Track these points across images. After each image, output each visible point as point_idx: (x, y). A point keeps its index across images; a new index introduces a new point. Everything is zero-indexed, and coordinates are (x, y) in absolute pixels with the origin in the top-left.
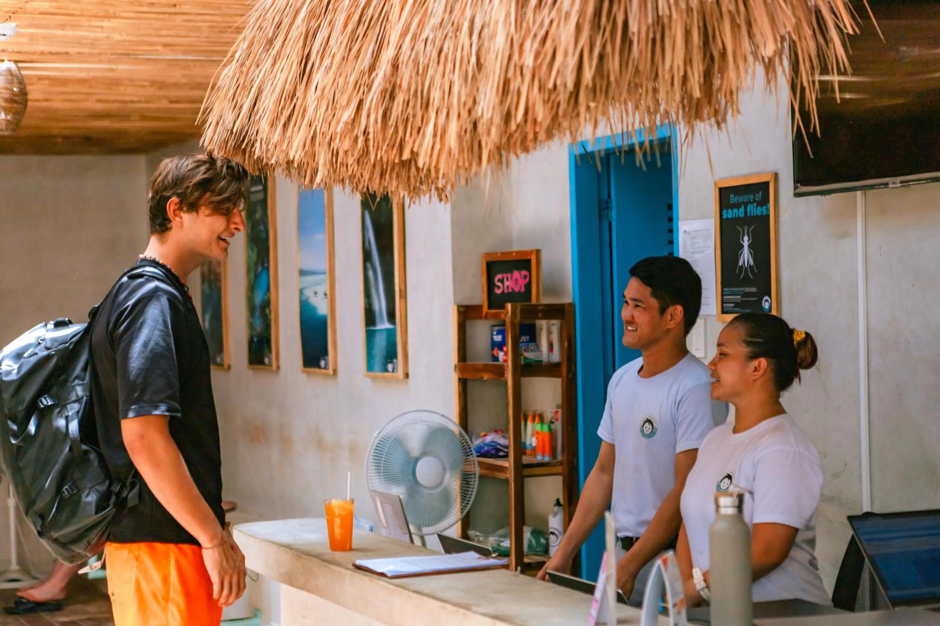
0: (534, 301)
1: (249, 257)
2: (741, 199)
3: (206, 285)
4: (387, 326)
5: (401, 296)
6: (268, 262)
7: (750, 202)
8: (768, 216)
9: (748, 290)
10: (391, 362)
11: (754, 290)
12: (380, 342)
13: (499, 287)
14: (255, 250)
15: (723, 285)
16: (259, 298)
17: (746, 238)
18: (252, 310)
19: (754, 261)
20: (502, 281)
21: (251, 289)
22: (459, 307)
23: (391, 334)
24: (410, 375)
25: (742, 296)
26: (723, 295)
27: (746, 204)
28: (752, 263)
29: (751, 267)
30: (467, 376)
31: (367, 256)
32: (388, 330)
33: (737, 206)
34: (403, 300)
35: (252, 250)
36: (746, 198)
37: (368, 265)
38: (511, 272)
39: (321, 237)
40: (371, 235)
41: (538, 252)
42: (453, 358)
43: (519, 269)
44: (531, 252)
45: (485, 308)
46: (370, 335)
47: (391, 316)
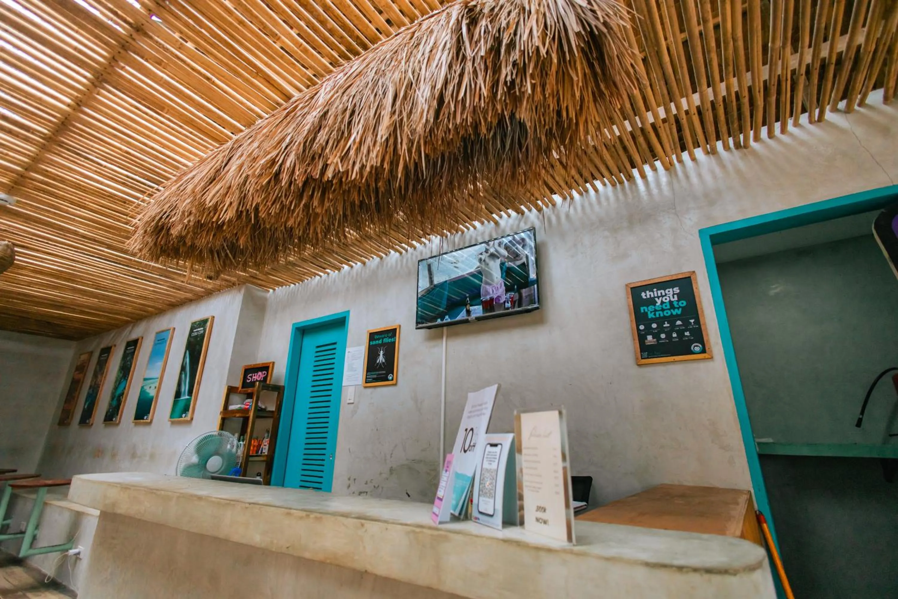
0: (268, 382)
1: (119, 376)
2: (380, 336)
3: (91, 390)
4: (187, 397)
5: (197, 384)
6: (128, 377)
7: (385, 337)
8: (395, 342)
9: (380, 372)
10: (185, 413)
11: (384, 372)
12: (181, 405)
13: (249, 379)
14: (123, 372)
15: (367, 371)
16: (119, 391)
17: (382, 352)
18: (113, 398)
19: (386, 361)
20: (251, 377)
21: (116, 388)
22: (228, 386)
23: (189, 401)
24: (194, 419)
25: (377, 375)
26: (367, 376)
27: (383, 338)
28: (384, 361)
29: (383, 363)
30: (227, 416)
31: (183, 368)
32: (188, 399)
33: (379, 339)
34: (198, 386)
35: (121, 373)
36: (383, 336)
37: (183, 373)
38: (257, 372)
39: (160, 364)
40: (188, 360)
41: (273, 363)
42: (221, 408)
43: (262, 371)
44: (270, 363)
45: (240, 389)
46: (175, 403)
47: (190, 393)
